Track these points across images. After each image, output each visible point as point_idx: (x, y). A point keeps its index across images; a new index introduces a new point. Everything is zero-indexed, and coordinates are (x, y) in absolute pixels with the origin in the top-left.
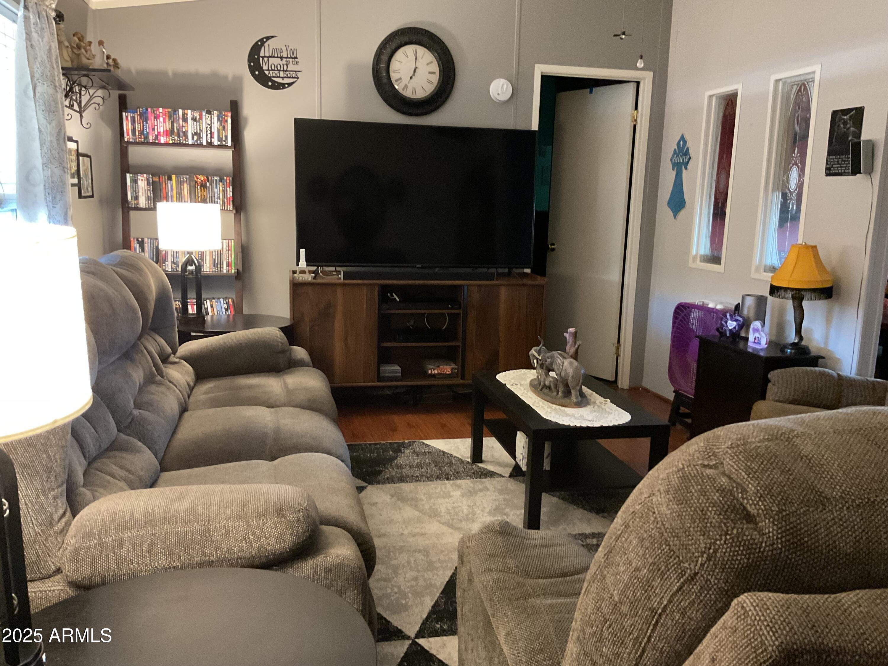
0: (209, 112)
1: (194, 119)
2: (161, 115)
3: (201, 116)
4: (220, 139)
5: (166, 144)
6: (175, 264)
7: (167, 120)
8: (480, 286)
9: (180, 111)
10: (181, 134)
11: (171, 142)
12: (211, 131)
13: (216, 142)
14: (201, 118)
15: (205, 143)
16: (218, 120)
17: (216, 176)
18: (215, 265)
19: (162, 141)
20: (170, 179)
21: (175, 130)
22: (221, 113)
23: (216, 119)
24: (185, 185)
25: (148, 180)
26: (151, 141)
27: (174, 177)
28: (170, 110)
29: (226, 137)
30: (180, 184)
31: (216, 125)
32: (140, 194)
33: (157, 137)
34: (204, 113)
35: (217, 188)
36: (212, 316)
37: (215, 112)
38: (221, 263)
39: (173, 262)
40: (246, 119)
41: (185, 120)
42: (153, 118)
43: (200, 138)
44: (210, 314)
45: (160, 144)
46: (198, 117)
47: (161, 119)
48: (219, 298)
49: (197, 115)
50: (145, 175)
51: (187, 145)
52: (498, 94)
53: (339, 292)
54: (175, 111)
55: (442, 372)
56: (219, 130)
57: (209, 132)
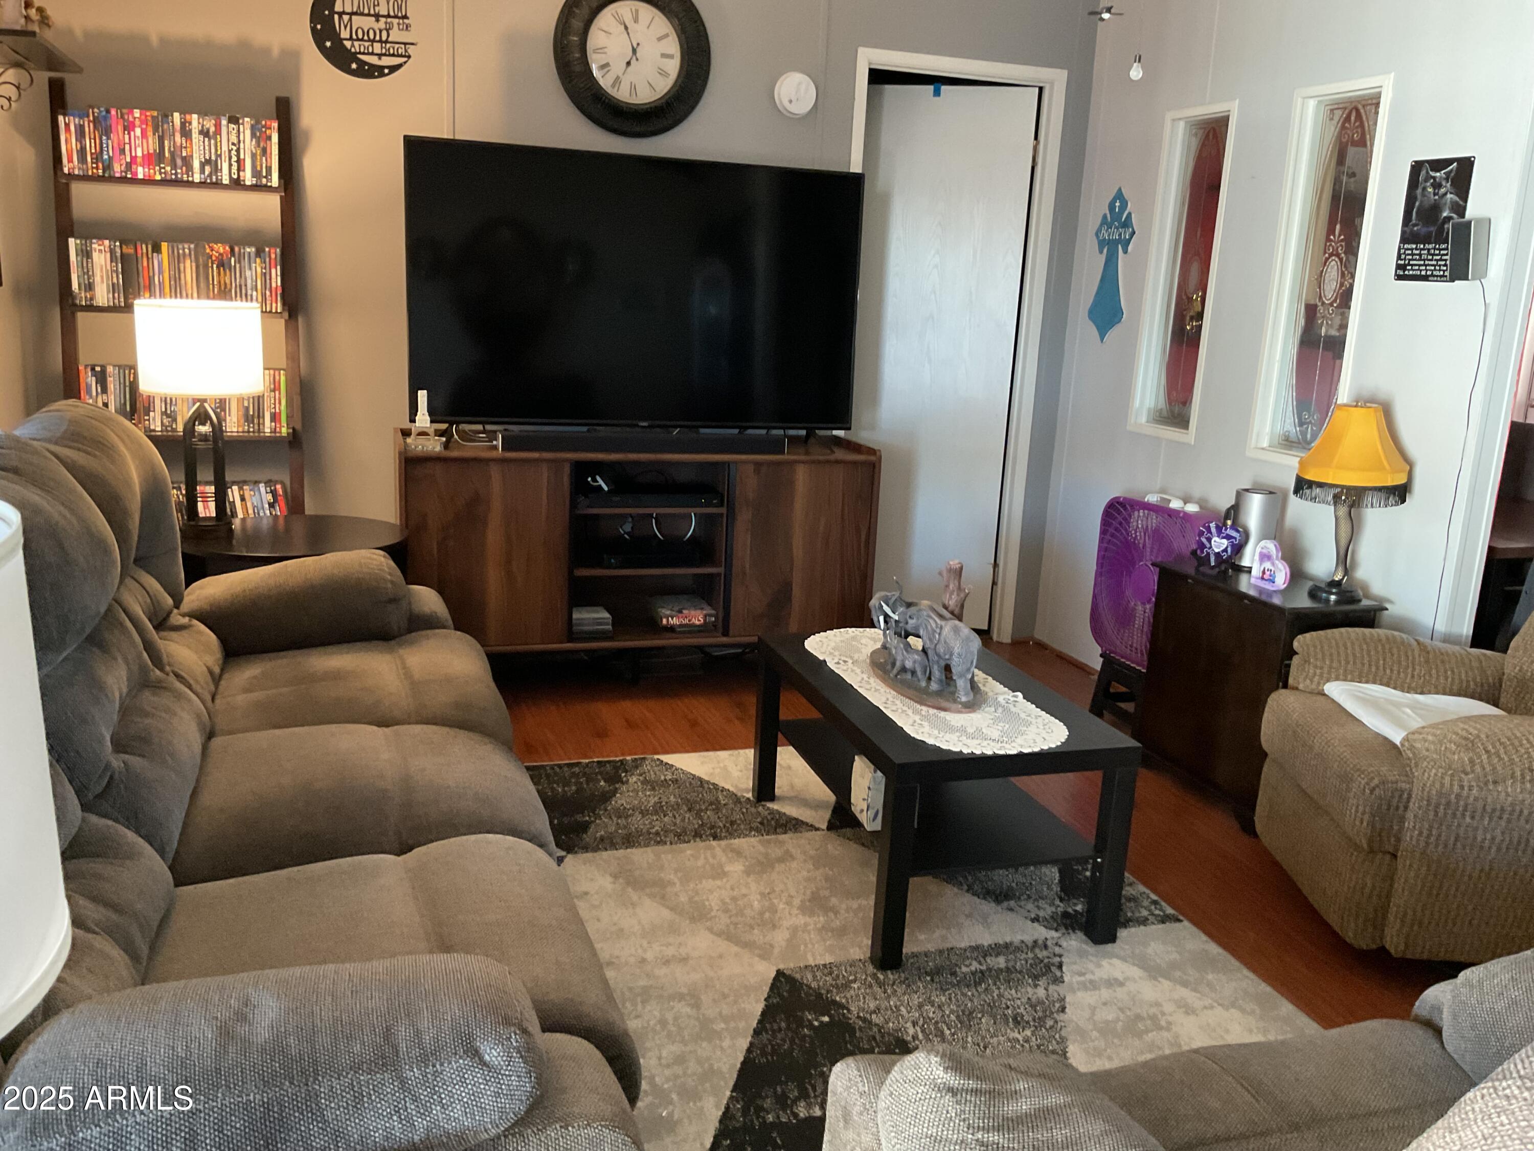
0: (233, 120)
1: (205, 133)
2: (137, 122)
3: (218, 126)
4: (256, 174)
5: (148, 182)
6: (168, 416)
7: (150, 133)
8: (758, 465)
9: (176, 115)
10: (179, 162)
11: (158, 177)
12: (238, 155)
13: (248, 178)
14: (218, 131)
15: (226, 181)
16: (253, 135)
17: (250, 245)
18: (248, 419)
19: (140, 176)
20: (157, 249)
21: (167, 154)
22: (258, 122)
23: (248, 133)
24: (188, 262)
25: (112, 252)
26: (118, 175)
27: (164, 246)
28: (155, 113)
29: (269, 169)
30: (177, 260)
31: (248, 144)
32: (98, 279)
33: (129, 166)
34: (224, 122)
35: (250, 269)
36: (244, 520)
37: (247, 119)
38: (260, 415)
39: (164, 413)
40: (307, 135)
41: (186, 133)
42: (120, 128)
43: (216, 170)
44: (240, 515)
45: (134, 181)
46: (212, 129)
47: (138, 131)
48: (256, 483)
49: (210, 124)
50: (107, 242)
51: (190, 184)
52: (791, 101)
53: (495, 472)
54: (166, 116)
55: (686, 621)
56: (253, 156)
57: (234, 159)
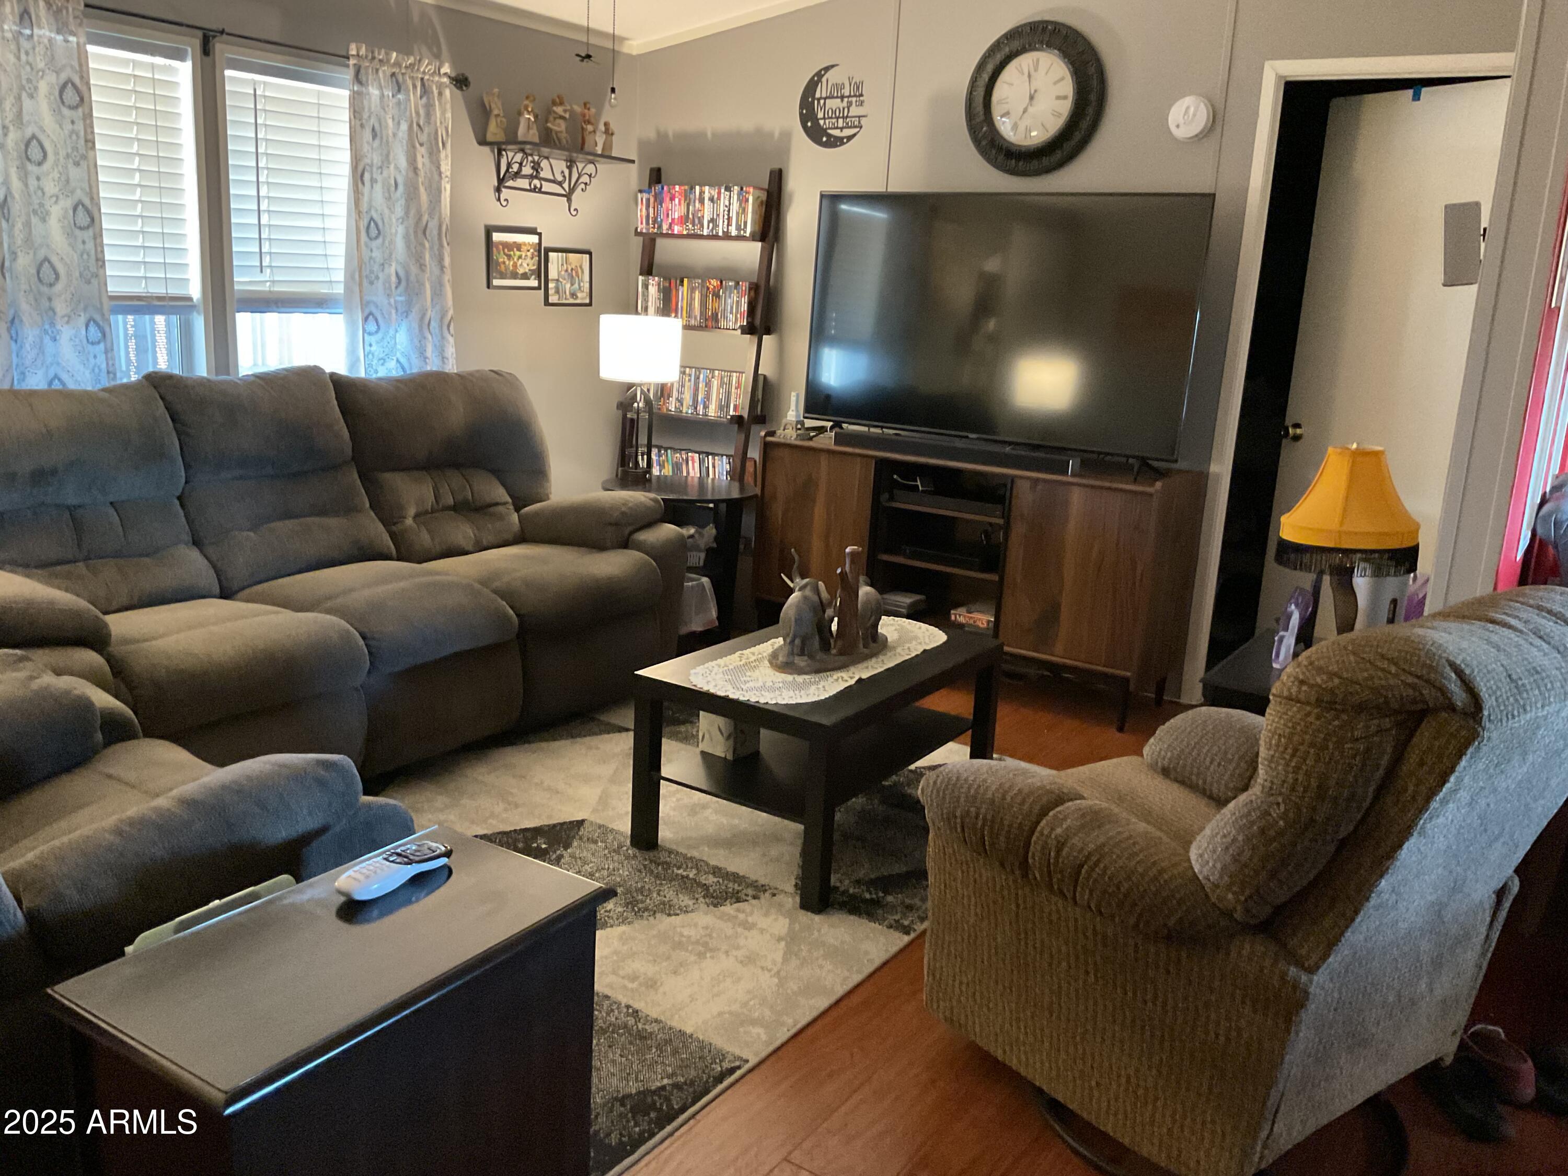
0: (728, 189)
1: (711, 199)
2: (677, 194)
3: (719, 193)
4: (738, 228)
5: (680, 236)
6: (679, 401)
7: (682, 202)
9: (697, 188)
10: (697, 221)
11: (685, 233)
12: (728, 215)
13: (734, 232)
14: (719, 198)
15: (720, 234)
16: (738, 199)
17: (731, 280)
18: (721, 408)
19: (676, 232)
20: (682, 282)
21: (691, 216)
22: (742, 189)
23: (736, 197)
24: (697, 292)
25: (659, 285)
26: (664, 232)
27: (686, 280)
28: (686, 187)
29: (745, 223)
30: (692, 290)
31: (735, 206)
32: (650, 304)
33: (670, 227)
34: (723, 191)
35: (730, 297)
36: (713, 480)
37: (736, 187)
38: (728, 406)
39: (677, 399)
41: (702, 201)
42: (668, 199)
43: (716, 226)
44: (711, 476)
45: (672, 236)
46: (716, 196)
47: (677, 200)
48: (722, 455)
49: (715, 193)
50: (656, 278)
51: (701, 237)
54: (692, 188)
55: (971, 622)
56: (738, 214)
57: (726, 217)
